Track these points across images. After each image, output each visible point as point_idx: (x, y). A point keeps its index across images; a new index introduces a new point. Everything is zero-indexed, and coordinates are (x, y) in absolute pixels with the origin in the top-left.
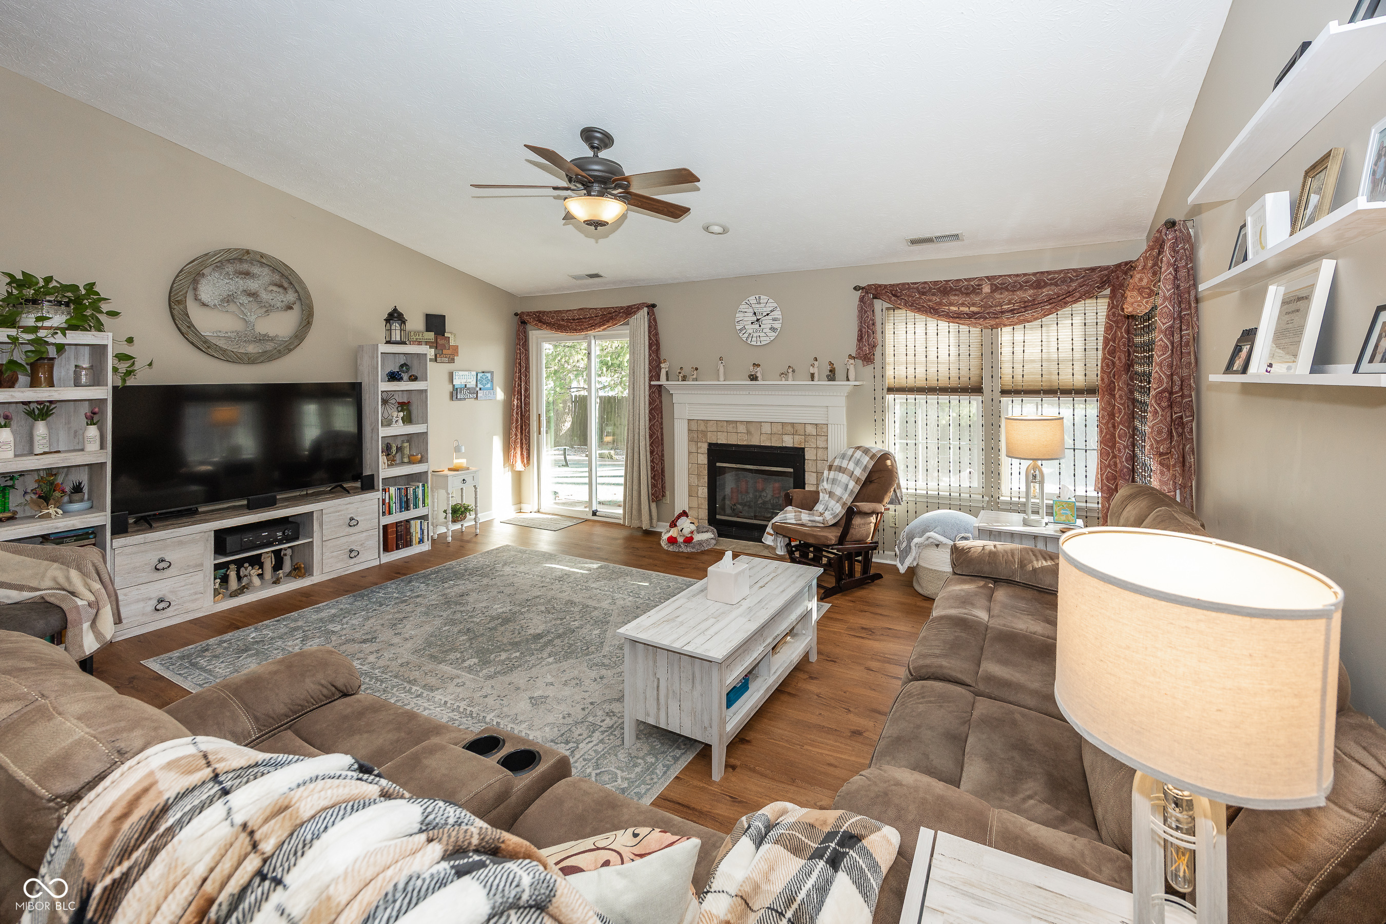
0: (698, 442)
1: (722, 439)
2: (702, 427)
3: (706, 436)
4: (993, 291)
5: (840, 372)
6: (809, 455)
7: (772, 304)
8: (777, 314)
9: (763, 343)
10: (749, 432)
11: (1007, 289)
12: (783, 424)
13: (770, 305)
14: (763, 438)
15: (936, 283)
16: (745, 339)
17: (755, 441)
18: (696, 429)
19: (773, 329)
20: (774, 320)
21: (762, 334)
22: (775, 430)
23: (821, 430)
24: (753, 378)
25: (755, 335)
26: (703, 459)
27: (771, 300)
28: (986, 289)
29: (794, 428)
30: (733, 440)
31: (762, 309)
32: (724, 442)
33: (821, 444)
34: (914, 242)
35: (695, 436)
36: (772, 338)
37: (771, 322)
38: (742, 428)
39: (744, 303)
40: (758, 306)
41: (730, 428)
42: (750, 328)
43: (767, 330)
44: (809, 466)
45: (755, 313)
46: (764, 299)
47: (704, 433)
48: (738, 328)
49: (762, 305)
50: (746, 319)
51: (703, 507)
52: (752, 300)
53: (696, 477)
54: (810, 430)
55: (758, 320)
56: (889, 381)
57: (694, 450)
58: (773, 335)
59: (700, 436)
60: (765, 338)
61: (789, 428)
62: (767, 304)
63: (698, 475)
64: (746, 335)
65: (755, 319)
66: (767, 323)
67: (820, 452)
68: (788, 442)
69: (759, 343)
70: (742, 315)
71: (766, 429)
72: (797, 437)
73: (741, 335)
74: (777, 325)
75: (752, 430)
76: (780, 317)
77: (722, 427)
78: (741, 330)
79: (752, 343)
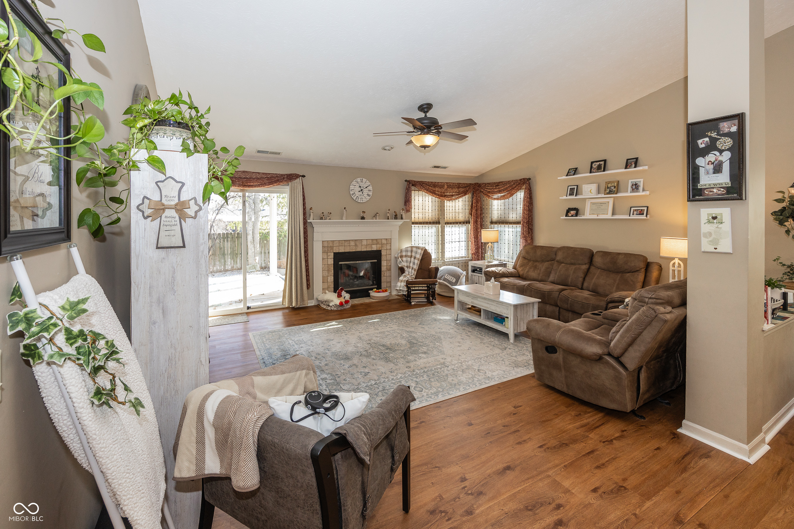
0: (328, 253)
1: (342, 250)
2: (331, 245)
3: (333, 249)
4: (447, 188)
5: (399, 216)
6: (383, 253)
7: (368, 183)
8: (370, 188)
9: (364, 201)
10: (356, 245)
11: (451, 187)
12: (372, 240)
13: (367, 183)
14: (363, 247)
15: (432, 182)
16: (355, 199)
17: (359, 249)
18: (327, 246)
19: (368, 195)
20: (369, 191)
21: (363, 197)
22: (368, 243)
23: (389, 241)
24: (363, 218)
25: (360, 197)
26: (331, 262)
27: (367, 181)
28: (446, 186)
29: (376, 241)
30: (348, 250)
31: (364, 185)
32: (343, 251)
33: (388, 247)
34: (435, 167)
35: (326, 249)
36: (368, 199)
37: (367, 191)
38: (352, 243)
39: (354, 181)
40: (362, 183)
41: (346, 244)
42: (358, 194)
43: (366, 195)
44: (383, 258)
45: (360, 187)
46: (364, 180)
47: (332, 247)
48: (351, 193)
49: (363, 183)
50: (355, 189)
51: (331, 287)
52: (359, 180)
53: (326, 272)
54: (384, 242)
55: (362, 190)
56: (413, 220)
57: (326, 257)
58: (368, 198)
59: (329, 249)
60: (364, 199)
61: (375, 241)
62: (366, 183)
63: (328, 270)
64: (355, 197)
65: (360, 189)
66: (366, 191)
67: (388, 251)
68: (374, 248)
69: (362, 202)
70: (354, 187)
71: (365, 243)
72: (378, 245)
73: (352, 197)
74: (371, 193)
75: (358, 244)
76: (372, 189)
77: (342, 244)
78: (353, 194)
79: (359, 201)
